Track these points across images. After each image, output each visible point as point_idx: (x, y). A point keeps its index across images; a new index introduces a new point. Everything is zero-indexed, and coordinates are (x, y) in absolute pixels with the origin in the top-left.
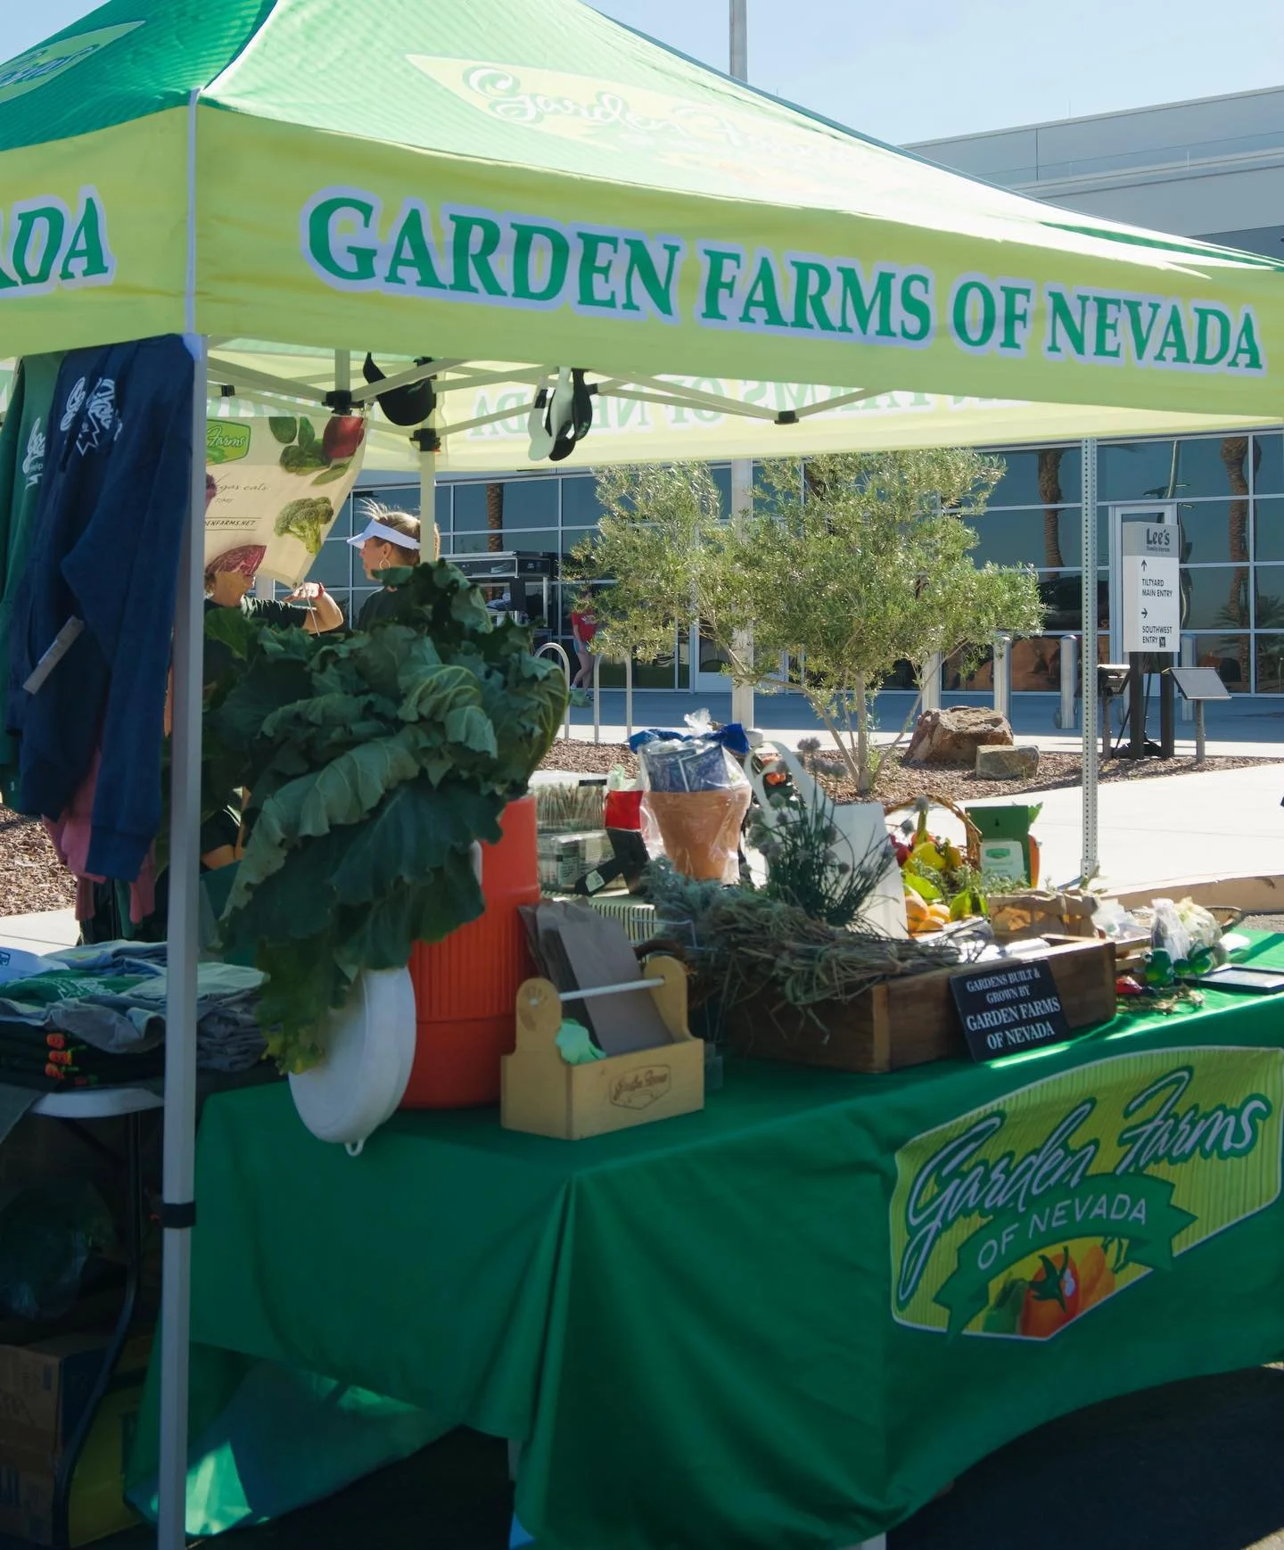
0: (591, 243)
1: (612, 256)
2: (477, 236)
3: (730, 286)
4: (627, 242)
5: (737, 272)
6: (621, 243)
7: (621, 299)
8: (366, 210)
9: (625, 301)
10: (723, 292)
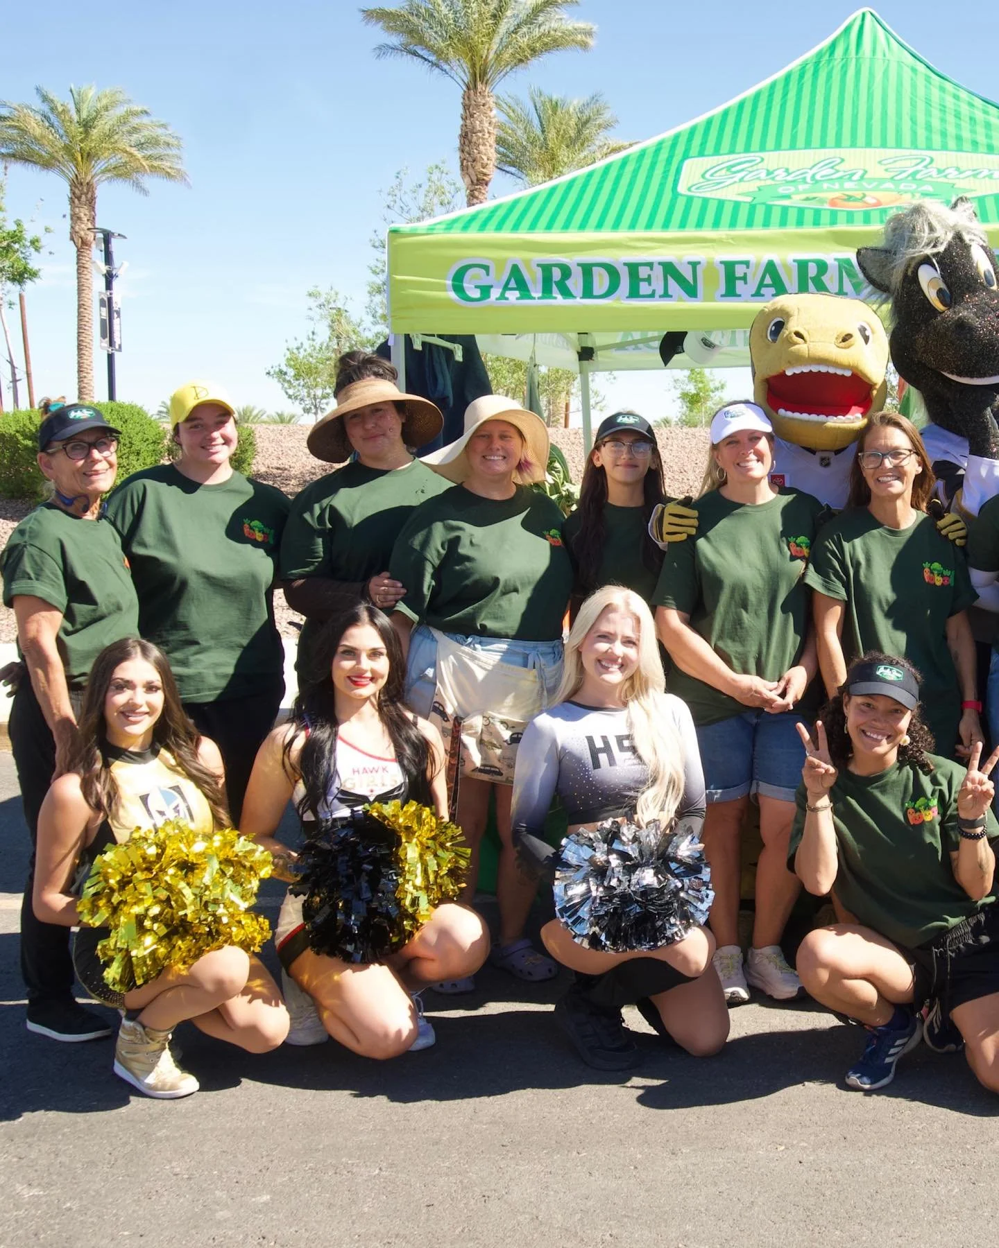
0: (633, 268)
1: (650, 272)
2: (557, 274)
3: (744, 278)
4: (660, 263)
5: (747, 271)
6: (656, 266)
7: (660, 291)
8: (486, 268)
9: (662, 293)
10: (739, 283)
